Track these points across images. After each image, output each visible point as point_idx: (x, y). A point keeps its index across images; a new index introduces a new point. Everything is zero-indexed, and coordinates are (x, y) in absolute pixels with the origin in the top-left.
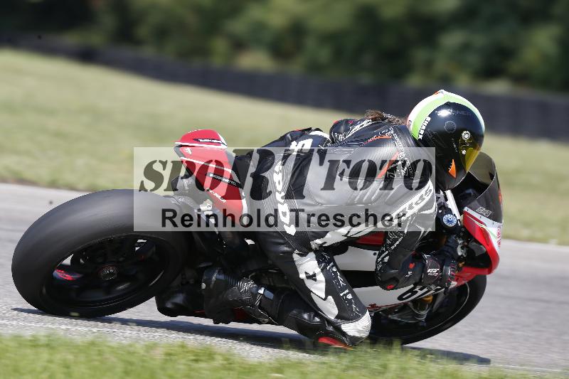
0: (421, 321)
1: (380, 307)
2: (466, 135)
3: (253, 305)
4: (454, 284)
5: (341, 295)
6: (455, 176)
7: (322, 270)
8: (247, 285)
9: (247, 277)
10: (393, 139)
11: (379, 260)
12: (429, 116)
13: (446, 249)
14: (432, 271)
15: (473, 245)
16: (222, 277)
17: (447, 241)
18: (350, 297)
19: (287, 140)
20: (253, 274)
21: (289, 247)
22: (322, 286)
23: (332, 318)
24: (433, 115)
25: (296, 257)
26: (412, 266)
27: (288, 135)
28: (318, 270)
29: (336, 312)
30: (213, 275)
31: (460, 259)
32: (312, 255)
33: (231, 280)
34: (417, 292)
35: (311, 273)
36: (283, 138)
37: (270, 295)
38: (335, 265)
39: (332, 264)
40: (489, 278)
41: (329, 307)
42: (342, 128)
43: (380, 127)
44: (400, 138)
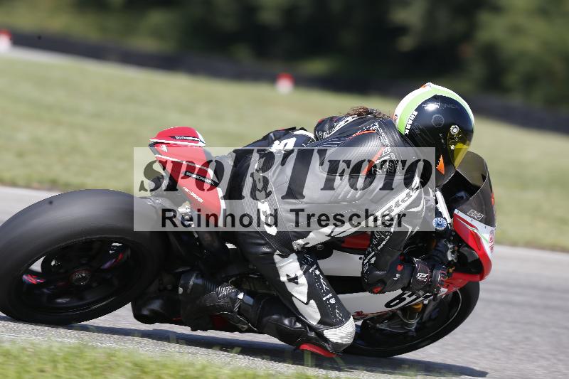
0: (410, 330)
1: (367, 315)
2: (454, 130)
3: (232, 312)
4: (444, 290)
5: (324, 299)
6: (443, 173)
7: (304, 273)
8: (225, 291)
9: (227, 282)
10: (378, 133)
11: (365, 262)
12: (416, 110)
13: (435, 254)
14: (421, 276)
15: (465, 250)
16: (200, 281)
17: (437, 246)
18: (333, 301)
19: (270, 140)
20: (233, 279)
21: (270, 247)
22: (305, 289)
23: (314, 323)
24: (420, 109)
25: (277, 258)
26: (400, 268)
27: (271, 134)
28: (300, 273)
29: (318, 317)
30: (190, 279)
31: (450, 264)
32: (294, 257)
33: (209, 285)
34: (405, 299)
35: (293, 276)
36: (266, 138)
37: (250, 301)
38: (318, 268)
39: (315, 266)
40: (482, 284)
41: (311, 313)
42: (327, 126)
43: (365, 122)
44: (386, 133)
